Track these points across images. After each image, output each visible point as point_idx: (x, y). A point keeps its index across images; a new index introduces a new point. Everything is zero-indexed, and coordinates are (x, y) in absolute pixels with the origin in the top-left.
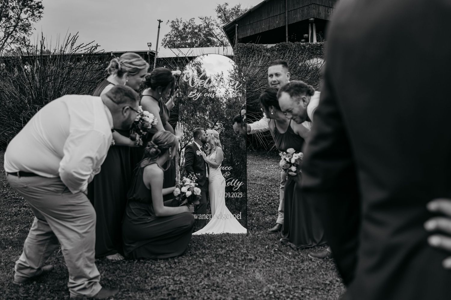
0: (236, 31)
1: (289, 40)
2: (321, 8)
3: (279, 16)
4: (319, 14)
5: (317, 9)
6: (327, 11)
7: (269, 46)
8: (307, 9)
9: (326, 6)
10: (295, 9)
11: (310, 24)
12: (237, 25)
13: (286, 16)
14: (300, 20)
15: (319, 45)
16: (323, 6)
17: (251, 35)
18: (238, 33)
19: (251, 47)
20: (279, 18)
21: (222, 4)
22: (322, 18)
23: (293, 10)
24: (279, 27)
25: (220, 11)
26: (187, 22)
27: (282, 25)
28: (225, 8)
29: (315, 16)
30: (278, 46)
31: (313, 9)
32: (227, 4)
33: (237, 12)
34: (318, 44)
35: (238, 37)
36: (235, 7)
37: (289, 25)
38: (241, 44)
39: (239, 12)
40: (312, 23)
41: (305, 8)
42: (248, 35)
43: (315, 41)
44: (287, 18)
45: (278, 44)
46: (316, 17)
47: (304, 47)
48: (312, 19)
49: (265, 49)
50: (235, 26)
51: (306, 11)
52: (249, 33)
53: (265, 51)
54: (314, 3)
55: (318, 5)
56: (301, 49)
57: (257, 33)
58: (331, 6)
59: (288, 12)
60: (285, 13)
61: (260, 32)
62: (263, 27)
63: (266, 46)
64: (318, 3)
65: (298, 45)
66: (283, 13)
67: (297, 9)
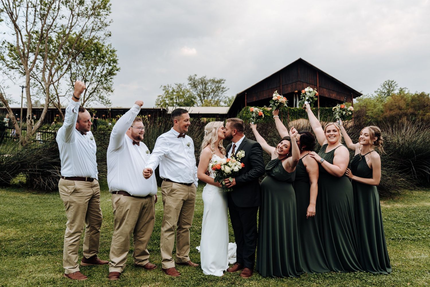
0: (246, 98)
2: (305, 85)
4: (303, 88)
7: (269, 109)
9: (308, 83)
11: (294, 95)
13: (281, 88)
14: (290, 91)
16: (306, 83)
23: (286, 85)
31: (299, 84)
35: (247, 101)
40: (296, 94)
41: (294, 84)
42: (254, 101)
43: (298, 106)
44: (281, 90)
46: (300, 90)
47: (294, 110)
48: (296, 91)
49: (266, 111)
50: (245, 94)
51: (294, 86)
52: (255, 99)
53: (266, 112)
54: (300, 80)
55: (303, 82)
56: (292, 112)
57: (260, 99)
58: (311, 83)
59: (282, 86)
60: (280, 86)
61: (263, 99)
62: (265, 95)
63: (267, 109)
64: (302, 81)
65: (289, 109)
66: (278, 87)
67: (288, 84)
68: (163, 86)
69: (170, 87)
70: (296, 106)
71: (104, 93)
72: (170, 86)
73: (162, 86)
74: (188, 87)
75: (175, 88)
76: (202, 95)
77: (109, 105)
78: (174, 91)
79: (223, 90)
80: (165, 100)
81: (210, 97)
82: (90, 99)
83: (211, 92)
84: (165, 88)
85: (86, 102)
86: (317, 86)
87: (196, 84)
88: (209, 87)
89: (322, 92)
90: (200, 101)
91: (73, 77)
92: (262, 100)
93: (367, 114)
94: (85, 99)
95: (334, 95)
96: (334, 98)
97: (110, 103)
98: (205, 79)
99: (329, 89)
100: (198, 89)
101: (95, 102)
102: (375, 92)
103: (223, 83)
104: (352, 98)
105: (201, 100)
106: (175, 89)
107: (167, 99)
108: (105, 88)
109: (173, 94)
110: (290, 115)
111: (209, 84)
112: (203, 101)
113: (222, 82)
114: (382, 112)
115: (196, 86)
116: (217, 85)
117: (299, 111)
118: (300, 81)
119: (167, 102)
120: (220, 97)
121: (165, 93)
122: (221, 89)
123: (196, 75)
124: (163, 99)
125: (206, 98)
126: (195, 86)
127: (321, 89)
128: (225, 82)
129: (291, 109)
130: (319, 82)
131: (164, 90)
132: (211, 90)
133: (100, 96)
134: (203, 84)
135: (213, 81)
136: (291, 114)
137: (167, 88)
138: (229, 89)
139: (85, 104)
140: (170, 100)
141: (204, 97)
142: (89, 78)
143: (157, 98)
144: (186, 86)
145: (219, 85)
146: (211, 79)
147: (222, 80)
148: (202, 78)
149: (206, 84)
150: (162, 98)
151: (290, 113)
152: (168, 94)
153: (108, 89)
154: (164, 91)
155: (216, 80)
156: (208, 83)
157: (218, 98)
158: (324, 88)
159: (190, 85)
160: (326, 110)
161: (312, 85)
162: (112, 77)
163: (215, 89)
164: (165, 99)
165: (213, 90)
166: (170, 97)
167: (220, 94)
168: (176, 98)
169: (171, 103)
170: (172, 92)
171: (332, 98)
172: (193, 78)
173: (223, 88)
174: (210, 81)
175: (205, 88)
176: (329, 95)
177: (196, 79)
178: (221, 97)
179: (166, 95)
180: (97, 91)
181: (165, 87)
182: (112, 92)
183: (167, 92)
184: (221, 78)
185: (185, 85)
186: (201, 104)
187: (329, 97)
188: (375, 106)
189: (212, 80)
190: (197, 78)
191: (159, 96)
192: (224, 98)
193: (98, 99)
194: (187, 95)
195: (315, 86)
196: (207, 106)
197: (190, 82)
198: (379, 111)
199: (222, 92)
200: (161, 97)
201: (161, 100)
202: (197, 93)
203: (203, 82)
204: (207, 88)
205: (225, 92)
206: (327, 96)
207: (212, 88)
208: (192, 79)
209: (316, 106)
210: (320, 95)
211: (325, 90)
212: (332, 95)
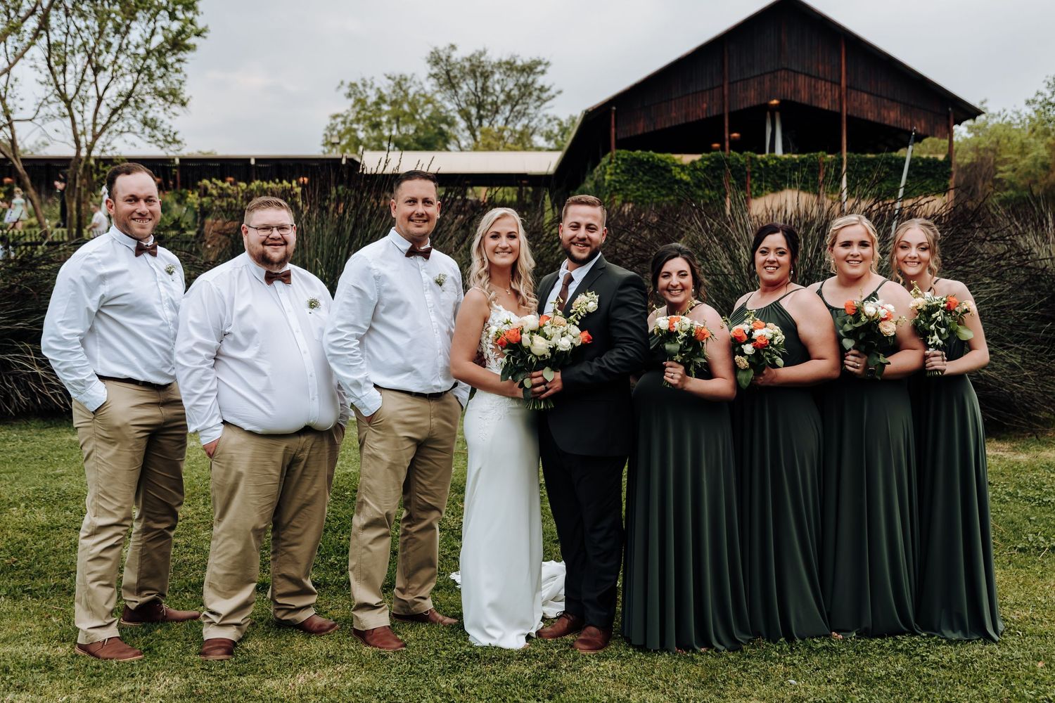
0: (613, 123)
1: (731, 148)
2: (802, 81)
3: (708, 94)
4: (796, 91)
5: (793, 81)
6: (815, 86)
7: (687, 159)
8: (770, 81)
9: (811, 76)
10: (744, 80)
11: (768, 114)
12: (614, 108)
13: (726, 92)
14: (755, 102)
15: (798, 161)
16: (806, 75)
17: (646, 131)
18: (616, 127)
19: (648, 159)
20: (708, 97)
22: (803, 102)
23: (741, 80)
24: (708, 115)
27: (715, 112)
29: (783, 96)
30: (708, 159)
31: (784, 80)
34: (795, 159)
35: (616, 134)
37: (731, 114)
38: (624, 153)
40: (774, 109)
41: (767, 78)
42: (640, 132)
43: (779, 151)
44: (726, 99)
45: (706, 155)
46: (785, 98)
47: (766, 163)
48: (775, 102)
49: (678, 166)
50: (610, 110)
51: (767, 84)
52: (641, 127)
53: (678, 170)
54: (786, 66)
55: (794, 71)
56: (759, 168)
57: (659, 127)
58: (821, 75)
59: (730, 83)
60: (723, 86)
61: (667, 126)
62: (674, 115)
63: (680, 160)
64: (795, 67)
65: (751, 158)
66: (718, 87)
67: (747, 79)
68: (347, 83)
69: (371, 87)
70: (772, 149)
71: (157, 110)
72: (369, 83)
73: (342, 83)
74: (429, 86)
75: (387, 87)
76: (473, 111)
77: (174, 147)
78: (381, 99)
79: (543, 95)
80: (355, 130)
81: (500, 121)
82: (114, 127)
83: (504, 102)
84: (354, 91)
85: (102, 139)
86: (840, 84)
87: (455, 77)
88: (498, 87)
89: (856, 104)
90: (467, 133)
91: (57, 58)
92: (664, 130)
93: (998, 176)
94: (98, 129)
95: (892, 115)
96: (892, 124)
97: (178, 142)
98: (483, 59)
99: (877, 96)
100: (460, 93)
101: (130, 137)
102: (1028, 103)
103: (543, 72)
104: (952, 121)
105: (470, 128)
106: (385, 92)
107: (361, 127)
108: (161, 95)
109: (380, 109)
110: (752, 177)
111: (497, 76)
112: (478, 133)
113: (540, 68)
114: (1045, 167)
115: (455, 81)
116: (522, 80)
117: (781, 164)
118: (786, 69)
119: (361, 135)
120: (532, 119)
121: (354, 106)
122: (535, 94)
123: (453, 47)
124: (348, 125)
125: (486, 123)
126: (449, 82)
127: (854, 94)
128: (549, 70)
129: (756, 159)
130: (847, 73)
131: (350, 96)
132: (502, 97)
133: (145, 118)
134: (475, 77)
135: (510, 67)
136: (757, 175)
137: (361, 88)
138: (560, 92)
139: (99, 143)
140: (370, 131)
141: (480, 118)
142: (106, 59)
143: (328, 122)
144: (423, 81)
145: (530, 80)
146: (504, 59)
147: (539, 63)
148: (473, 55)
149: (486, 76)
150: (344, 123)
151: (754, 172)
152: (364, 109)
153: (172, 96)
154: (351, 101)
155: (519, 63)
156: (492, 73)
157: (525, 121)
158: (862, 91)
159: (433, 81)
160: (868, 161)
161: (826, 81)
162: (181, 55)
163: (515, 92)
164: (355, 126)
165: (509, 97)
166: (370, 118)
167: (531, 110)
168: (389, 122)
169: (375, 139)
170: (377, 104)
171: (887, 122)
172: (444, 58)
173: (542, 89)
174: (500, 65)
175: (484, 90)
176: (879, 114)
177: (453, 60)
178: (536, 120)
179: (358, 113)
180: (136, 102)
181: (353, 85)
182: (183, 104)
183: (361, 102)
184: (535, 58)
185: (417, 81)
186: (471, 141)
187: (877, 120)
188: (1024, 149)
189: (507, 63)
190: (457, 56)
191: (335, 117)
192: (545, 121)
193: (138, 127)
194: (426, 113)
195: (835, 83)
196: (489, 148)
197: (435, 70)
198: (1035, 165)
199: (538, 103)
200: (339, 120)
201: (343, 131)
202: (459, 105)
203: (478, 70)
204: (491, 91)
205: (547, 104)
206: (871, 116)
207: (507, 89)
208: (442, 60)
209: (836, 149)
210: (849, 113)
211: (866, 96)
212: (889, 112)
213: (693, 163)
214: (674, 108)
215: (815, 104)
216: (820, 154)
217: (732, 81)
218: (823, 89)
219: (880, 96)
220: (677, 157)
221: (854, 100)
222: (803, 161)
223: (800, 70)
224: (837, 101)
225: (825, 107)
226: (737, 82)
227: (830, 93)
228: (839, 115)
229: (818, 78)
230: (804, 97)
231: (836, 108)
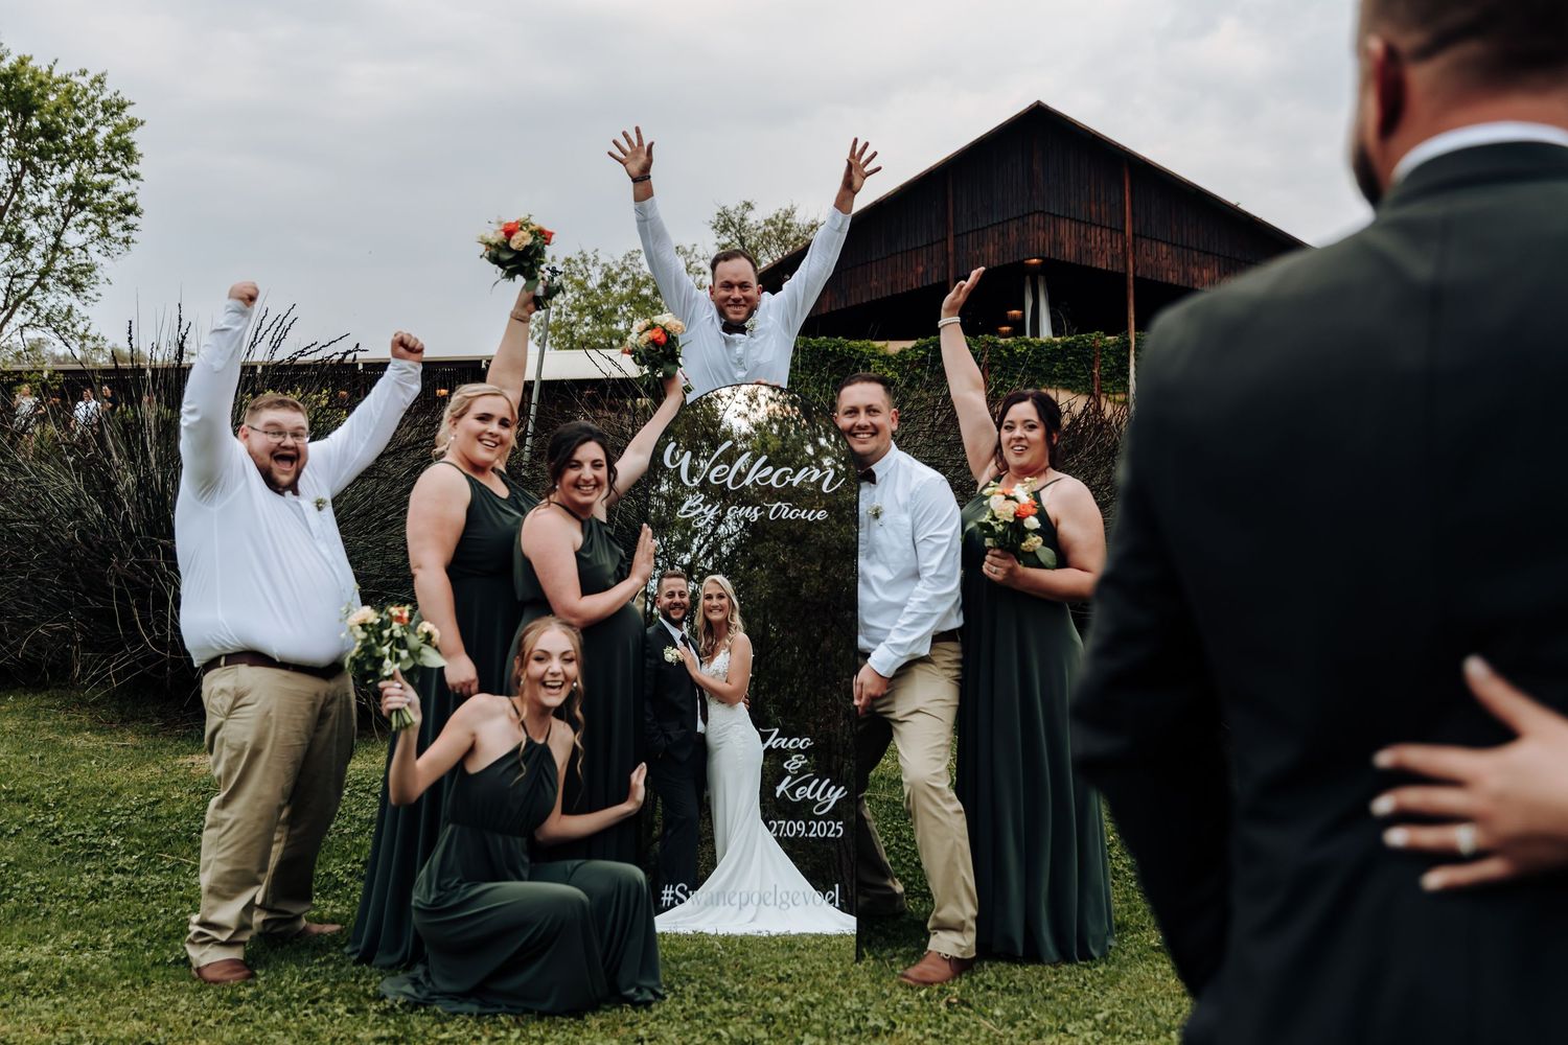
2: (1065, 228)
3: (925, 251)
4: (1057, 244)
5: (1052, 229)
6: (1085, 235)
7: (894, 347)
8: (1017, 229)
9: (1079, 221)
10: (978, 230)
11: (1028, 278)
13: (952, 249)
14: (994, 262)
15: (1059, 347)
16: (1071, 219)
17: (833, 309)
19: (834, 348)
20: (925, 260)
21: (733, 204)
22: (1068, 260)
23: (972, 231)
24: (925, 284)
25: (725, 229)
26: (615, 262)
27: (934, 278)
28: (742, 219)
29: (1044, 252)
30: (925, 347)
31: (1039, 228)
32: (748, 206)
33: (783, 231)
34: (1056, 344)
36: (777, 217)
39: (789, 232)
40: (1034, 272)
41: (1013, 226)
42: (825, 310)
43: (1046, 332)
44: (951, 259)
45: (922, 341)
46: (1047, 256)
47: (1010, 350)
48: (1034, 261)
49: (879, 354)
51: (1015, 235)
53: (880, 365)
54: (1041, 209)
55: (1054, 215)
56: (1001, 357)
57: (852, 303)
58: (1095, 219)
59: (956, 236)
60: (946, 240)
61: (862, 301)
62: (873, 284)
63: (883, 348)
64: (1054, 210)
65: (989, 344)
66: (939, 241)
67: (983, 228)
70: (1036, 332)
86: (1123, 232)
89: (1150, 260)
95: (1207, 274)
99: (1183, 247)
117: (1035, 353)
118: (1042, 213)
127: (1145, 245)
129: (995, 343)
130: (1133, 214)
136: (998, 369)
151: (995, 365)
158: (1157, 241)
161: (1103, 227)
176: (1186, 274)
195: (1116, 230)
206: (1173, 278)
209: (1119, 327)
210: (1138, 274)
211: (1164, 248)
212: (1201, 272)
213: (903, 352)
214: (874, 275)
215: (1086, 262)
216: (1094, 335)
217: (960, 232)
218: (1099, 239)
219: (1188, 248)
220: (878, 344)
221: (1147, 255)
222: (1066, 346)
223: (1062, 214)
224: (1120, 257)
225: (1102, 264)
226: (968, 232)
227: (1109, 245)
228: (1124, 276)
229: (1090, 224)
230: (1069, 252)
231: (1118, 267)
